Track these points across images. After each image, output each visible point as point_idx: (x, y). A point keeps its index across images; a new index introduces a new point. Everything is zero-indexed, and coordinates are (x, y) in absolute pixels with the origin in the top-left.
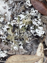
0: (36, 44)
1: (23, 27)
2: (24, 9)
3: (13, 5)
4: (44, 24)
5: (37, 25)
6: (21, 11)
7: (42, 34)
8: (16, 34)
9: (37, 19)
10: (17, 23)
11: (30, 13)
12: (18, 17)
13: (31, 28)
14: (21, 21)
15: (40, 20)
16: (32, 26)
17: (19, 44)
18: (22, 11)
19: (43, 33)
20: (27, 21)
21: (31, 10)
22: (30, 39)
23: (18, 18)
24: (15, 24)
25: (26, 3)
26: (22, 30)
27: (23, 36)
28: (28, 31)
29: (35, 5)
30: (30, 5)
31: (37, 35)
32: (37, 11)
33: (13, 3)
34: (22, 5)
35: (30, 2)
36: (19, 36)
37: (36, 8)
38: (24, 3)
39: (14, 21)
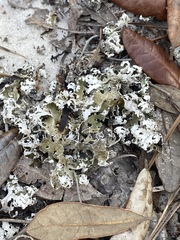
0: (127, 172)
1: (92, 114)
2: (98, 59)
3: (67, 43)
4: (158, 112)
5: (138, 113)
6: (91, 66)
7: (152, 142)
8: (71, 136)
9: (140, 95)
10: (76, 103)
11: (116, 72)
12: (81, 81)
13: (119, 120)
14: (88, 96)
15: (147, 97)
16: (121, 114)
17: (78, 168)
18: (94, 67)
19: (157, 141)
20: (106, 96)
21: (122, 65)
22: (114, 153)
23: (78, 87)
24: (69, 103)
25: (108, 41)
26: (90, 125)
27: (91, 143)
28: (109, 130)
29: (134, 50)
30: (119, 49)
31: (136, 143)
32: (140, 69)
33: (68, 40)
34: (93, 47)
35: (119, 40)
36: (80, 145)
37: (136, 61)
38: (102, 42)
39: (66, 93)
